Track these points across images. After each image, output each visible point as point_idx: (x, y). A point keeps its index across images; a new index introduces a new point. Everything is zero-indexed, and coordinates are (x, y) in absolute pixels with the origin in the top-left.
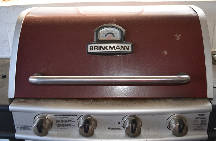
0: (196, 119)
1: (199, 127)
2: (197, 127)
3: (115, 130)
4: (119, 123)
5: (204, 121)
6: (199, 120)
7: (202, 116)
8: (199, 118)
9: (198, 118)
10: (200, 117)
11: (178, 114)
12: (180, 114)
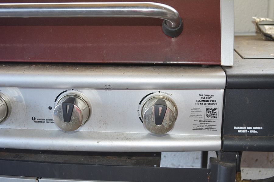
0: (196, 104)
1: (203, 122)
2: (199, 123)
3: (44, 122)
4: (50, 108)
5: (212, 110)
6: (203, 108)
7: (208, 98)
8: (202, 104)
9: (200, 102)
10: (203, 101)
11: (159, 92)
12: (164, 93)
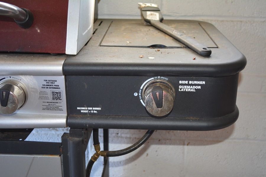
0: (42, 88)
1: (51, 103)
2: (47, 104)
5: (57, 93)
6: (49, 91)
7: (52, 83)
8: (48, 88)
9: (45, 87)
10: (48, 85)
11: (10, 77)
12: (14, 78)
